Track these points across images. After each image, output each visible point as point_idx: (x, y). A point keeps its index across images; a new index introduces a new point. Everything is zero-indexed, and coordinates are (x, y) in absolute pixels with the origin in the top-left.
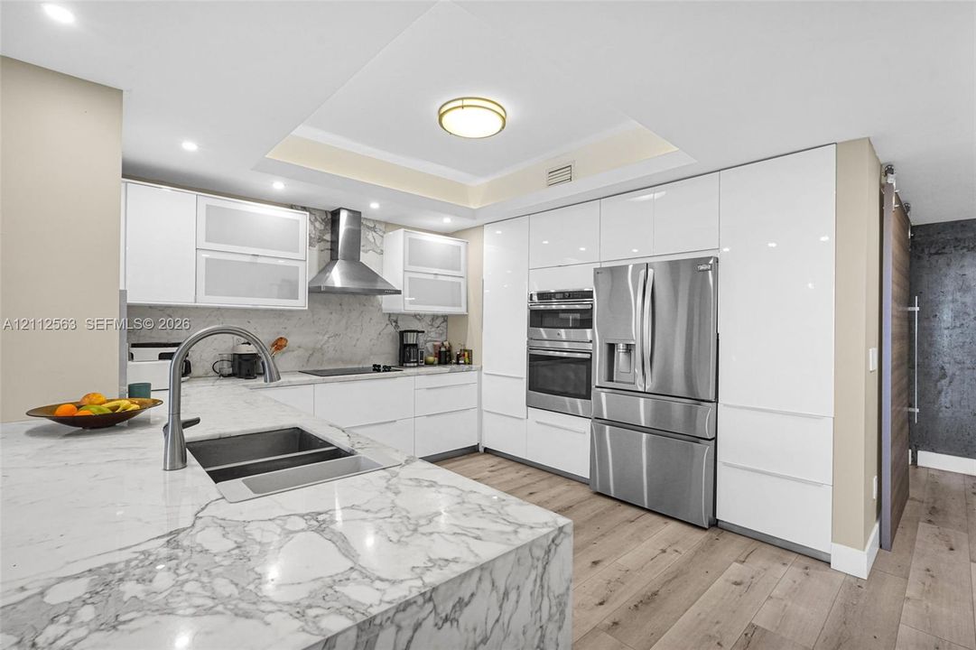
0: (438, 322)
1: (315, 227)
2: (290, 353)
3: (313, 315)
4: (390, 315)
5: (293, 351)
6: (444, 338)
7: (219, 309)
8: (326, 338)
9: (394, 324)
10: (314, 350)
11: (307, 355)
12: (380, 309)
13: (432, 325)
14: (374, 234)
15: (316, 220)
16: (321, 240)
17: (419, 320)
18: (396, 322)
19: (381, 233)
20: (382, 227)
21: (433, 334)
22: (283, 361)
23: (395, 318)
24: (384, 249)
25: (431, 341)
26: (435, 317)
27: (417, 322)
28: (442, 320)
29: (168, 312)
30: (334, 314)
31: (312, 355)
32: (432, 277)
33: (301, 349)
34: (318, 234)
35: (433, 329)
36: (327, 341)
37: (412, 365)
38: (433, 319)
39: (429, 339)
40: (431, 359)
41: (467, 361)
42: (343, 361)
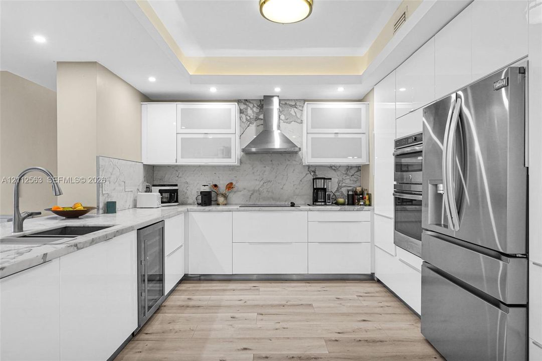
0: (353, 171)
1: (253, 111)
2: (239, 193)
3: (253, 169)
4: (309, 167)
5: (240, 191)
6: (358, 184)
7: (200, 166)
8: (262, 183)
9: (312, 174)
10: (254, 191)
11: (250, 194)
12: (301, 163)
13: (346, 174)
14: (295, 109)
15: (254, 106)
16: (257, 119)
17: (334, 170)
18: (314, 172)
19: (301, 108)
20: (301, 104)
21: (348, 181)
22: (234, 197)
23: (313, 169)
24: (303, 120)
25: (345, 186)
26: (349, 168)
27: (333, 172)
28: (356, 169)
29: (176, 169)
30: (267, 167)
31: (252, 194)
32: (333, 136)
33: (245, 190)
34: (255, 115)
35: (348, 177)
36: (263, 185)
37: (320, 203)
38: (347, 170)
39: (344, 185)
40: (341, 200)
41: (367, 203)
42: (274, 199)
